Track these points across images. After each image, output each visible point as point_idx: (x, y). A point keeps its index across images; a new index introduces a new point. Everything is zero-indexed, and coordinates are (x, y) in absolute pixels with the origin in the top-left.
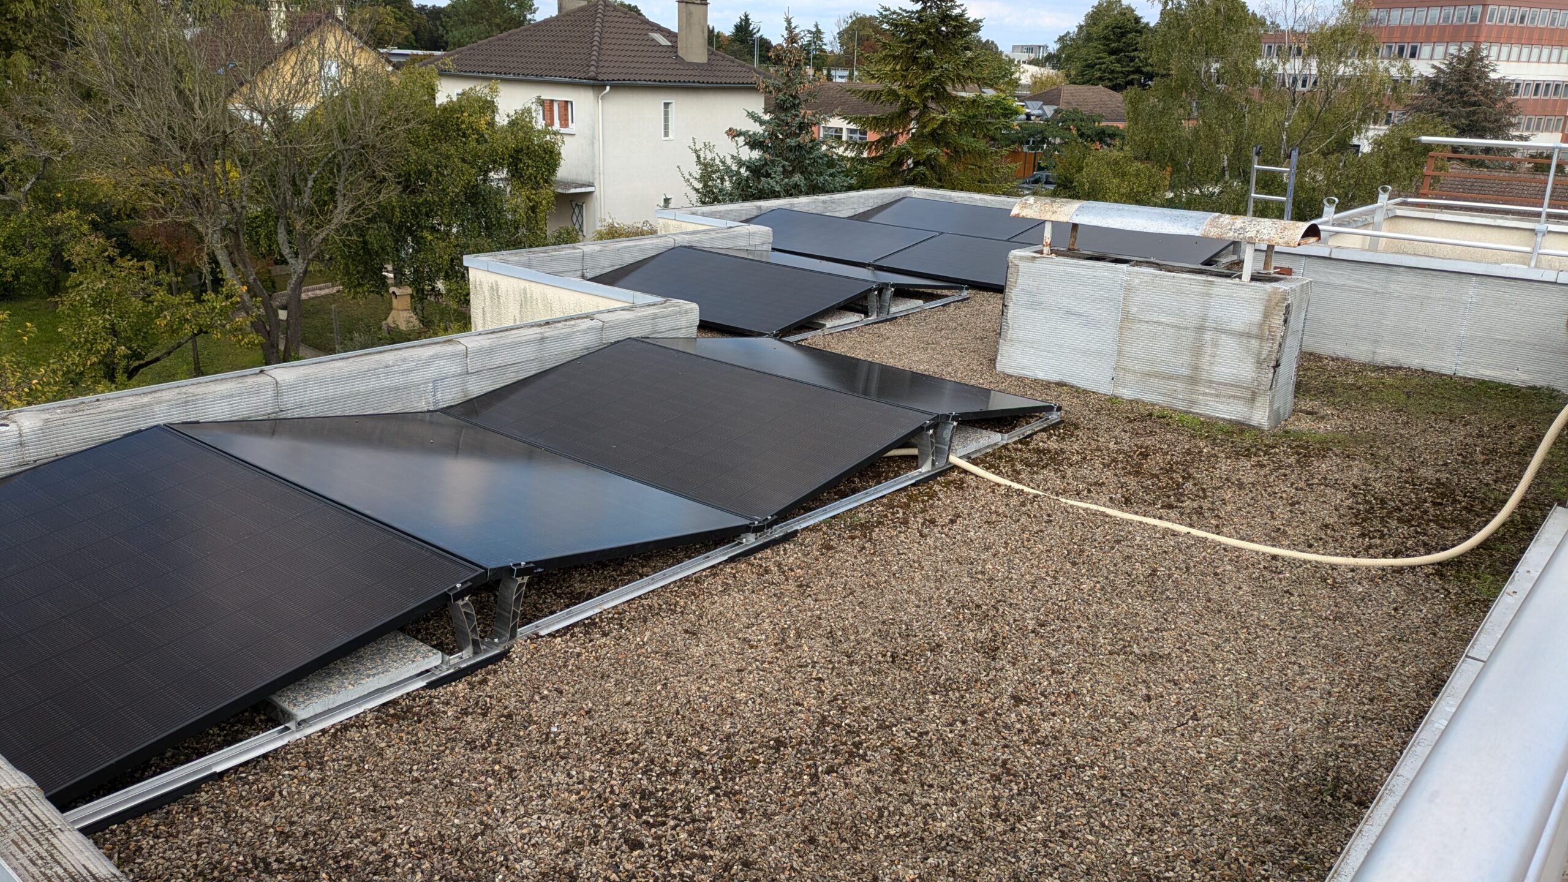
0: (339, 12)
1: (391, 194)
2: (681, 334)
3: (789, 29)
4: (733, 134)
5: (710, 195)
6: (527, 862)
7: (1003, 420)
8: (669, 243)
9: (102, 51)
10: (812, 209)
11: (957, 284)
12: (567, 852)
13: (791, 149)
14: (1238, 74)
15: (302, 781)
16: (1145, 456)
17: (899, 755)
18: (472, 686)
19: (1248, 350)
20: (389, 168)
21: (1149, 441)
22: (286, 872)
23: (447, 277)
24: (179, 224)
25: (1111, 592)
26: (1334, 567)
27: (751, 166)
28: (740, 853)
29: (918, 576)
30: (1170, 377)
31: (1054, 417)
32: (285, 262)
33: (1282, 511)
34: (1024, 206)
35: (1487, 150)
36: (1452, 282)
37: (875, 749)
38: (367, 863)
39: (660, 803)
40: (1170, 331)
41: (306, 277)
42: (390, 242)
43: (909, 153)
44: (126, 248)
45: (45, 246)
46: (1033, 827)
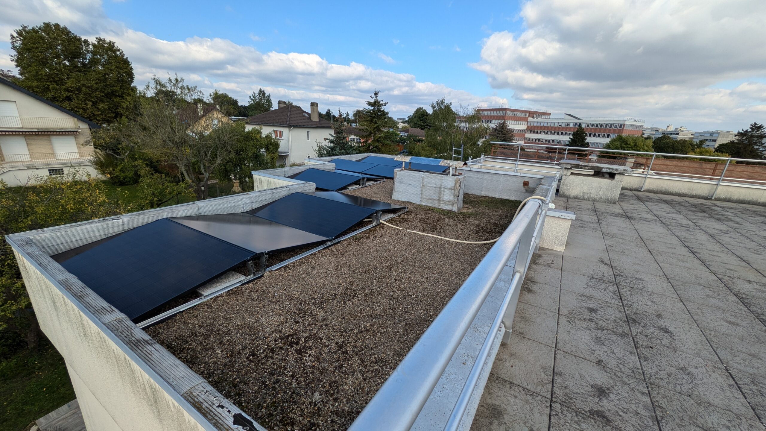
0: (218, 107)
1: (233, 155)
2: (311, 191)
3: (340, 113)
4: (326, 139)
5: (320, 155)
6: (268, 329)
7: (394, 211)
8: (308, 168)
9: (149, 117)
10: (346, 159)
11: (382, 177)
12: (279, 325)
13: (341, 143)
14: (450, 126)
15: (206, 312)
16: (428, 219)
17: (366, 295)
18: (253, 284)
19: (452, 193)
20: (232, 148)
21: (429, 215)
22: (201, 336)
23: (249, 178)
24: (172, 164)
25: (419, 252)
26: (471, 244)
27: (331, 148)
28: (325, 322)
29: (372, 251)
30: (434, 200)
31: (406, 210)
32: (203, 174)
33: (459, 231)
34: (398, 158)
35: (508, 145)
36: (497, 176)
37: (360, 294)
38: (224, 332)
39: (304, 312)
40: (433, 188)
41: (209, 178)
42: (233, 168)
43: (371, 145)
44: (157, 171)
45: (132, 170)
46: (399, 311)
